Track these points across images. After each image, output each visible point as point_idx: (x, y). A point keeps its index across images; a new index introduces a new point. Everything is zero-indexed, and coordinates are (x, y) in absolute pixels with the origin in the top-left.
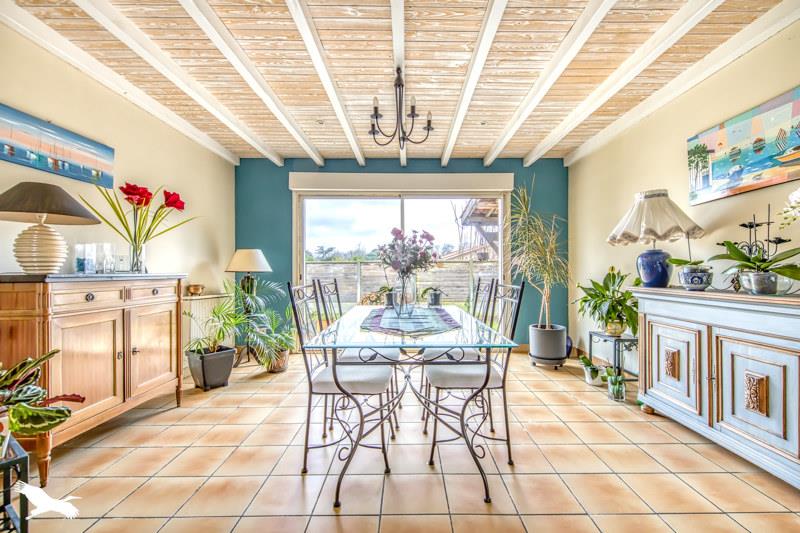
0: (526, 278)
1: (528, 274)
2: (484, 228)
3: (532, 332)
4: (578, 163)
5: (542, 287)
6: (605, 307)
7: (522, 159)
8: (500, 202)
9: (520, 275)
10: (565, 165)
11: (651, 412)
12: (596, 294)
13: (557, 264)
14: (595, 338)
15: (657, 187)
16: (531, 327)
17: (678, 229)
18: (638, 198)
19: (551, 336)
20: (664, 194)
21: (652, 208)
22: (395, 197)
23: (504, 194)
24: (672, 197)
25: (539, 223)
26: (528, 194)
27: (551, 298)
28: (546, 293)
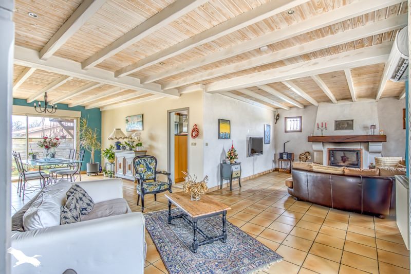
0: (86, 148)
1: (87, 147)
2: (63, 123)
3: (88, 165)
4: (104, 111)
5: (91, 151)
6: (108, 155)
7: (84, 107)
8: (75, 121)
9: (83, 147)
10: (100, 110)
11: (117, 177)
12: (107, 152)
13: (96, 144)
14: (107, 164)
15: (118, 128)
16: (87, 164)
17: (121, 138)
18: (115, 130)
19: (94, 166)
20: (120, 130)
21: (117, 132)
22: (24, 115)
23: (77, 118)
24: (121, 130)
25: (90, 130)
26: (87, 121)
27: (94, 154)
28: (92, 153)
